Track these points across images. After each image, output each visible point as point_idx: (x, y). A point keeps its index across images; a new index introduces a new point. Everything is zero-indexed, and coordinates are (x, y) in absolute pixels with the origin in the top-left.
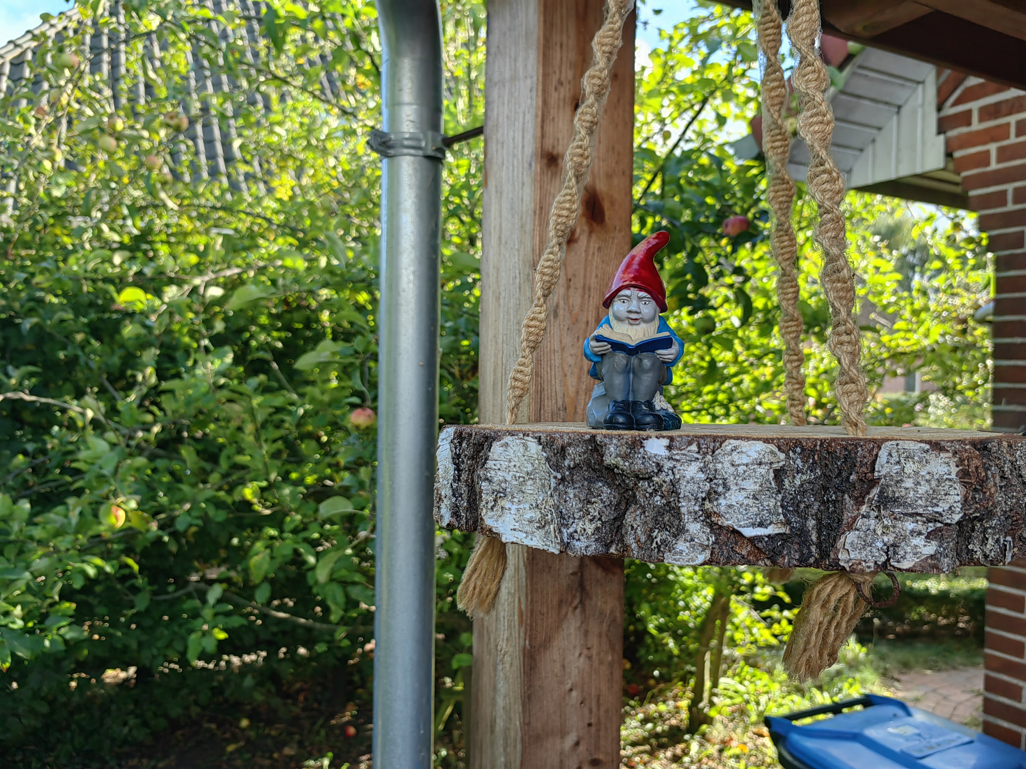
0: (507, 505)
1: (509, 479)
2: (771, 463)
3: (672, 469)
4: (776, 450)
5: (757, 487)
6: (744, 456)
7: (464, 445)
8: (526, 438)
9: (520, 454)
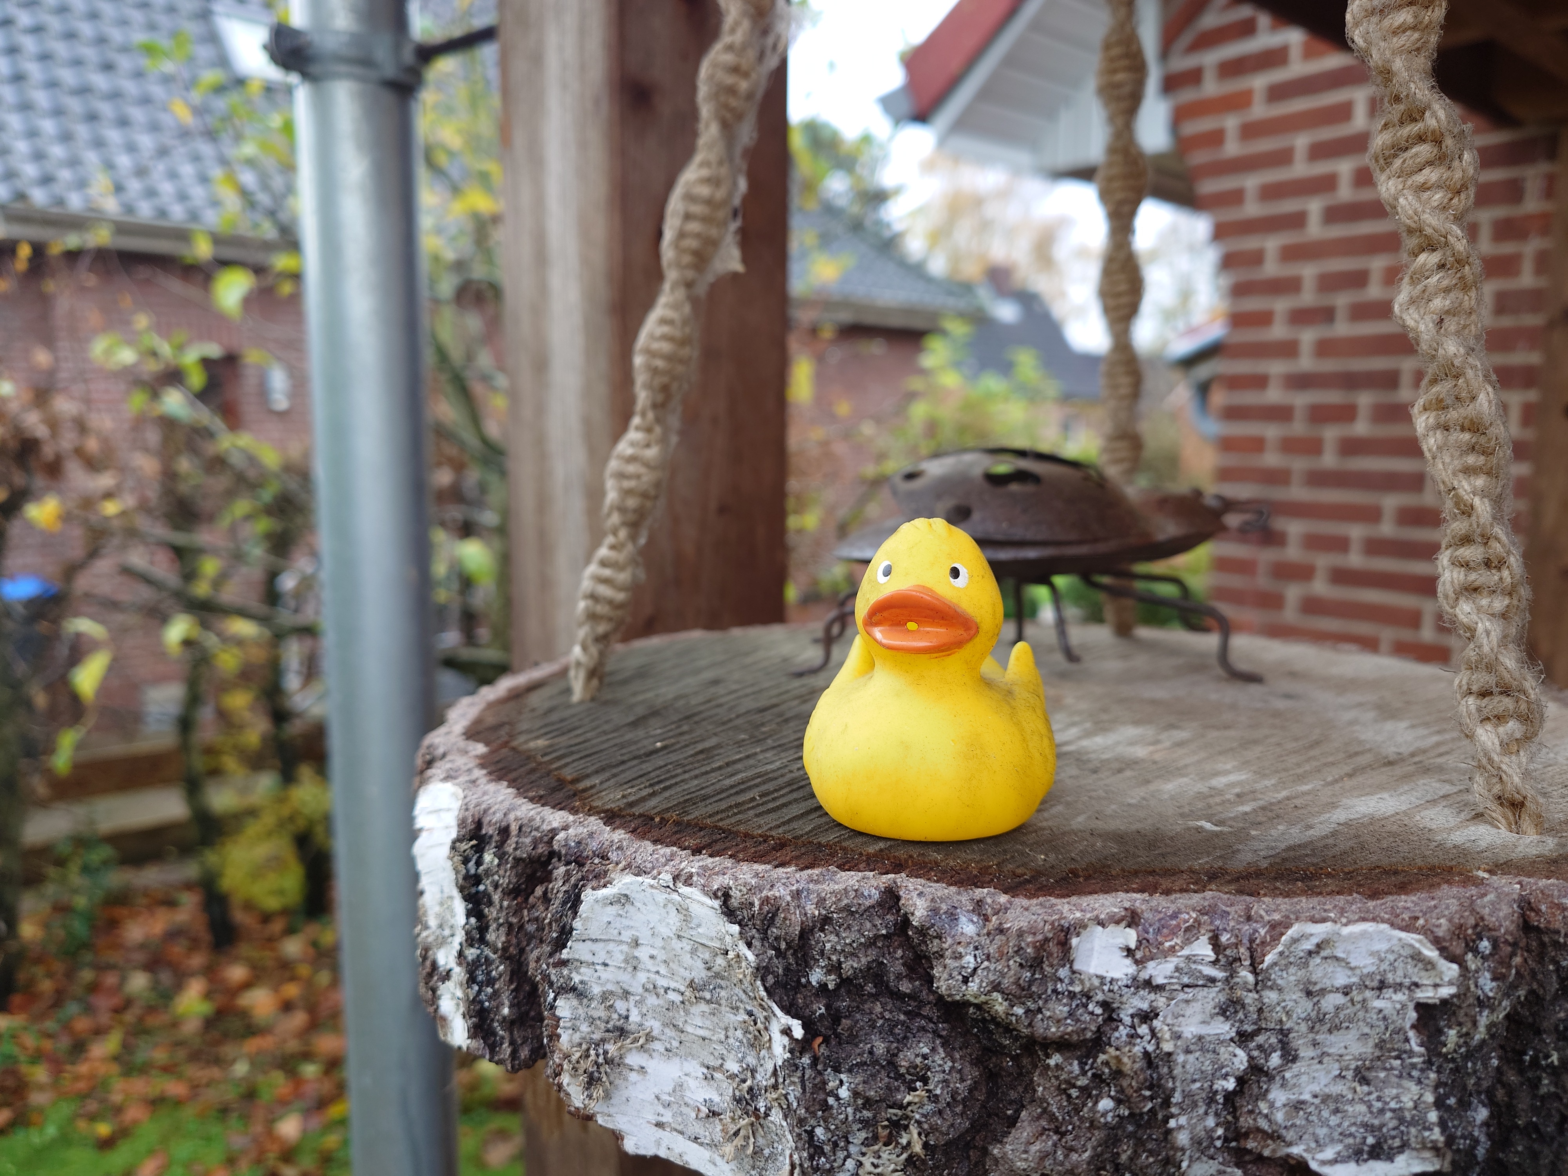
0: (636, 1059)
2: (1414, 986)
3: (1147, 1017)
4: (1431, 953)
6: (1339, 968)
7: (488, 857)
8: (684, 889)
9: (666, 931)
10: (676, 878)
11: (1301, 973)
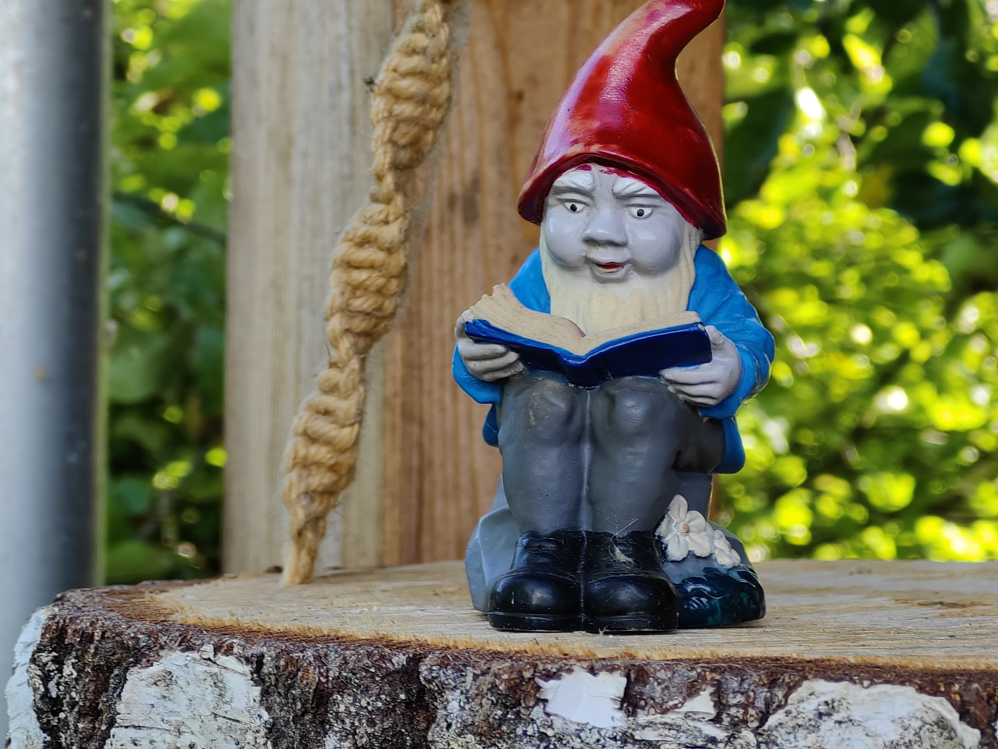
4: (954, 716)
8: (222, 659)
9: (205, 712)
10: (217, 649)
11: (812, 737)
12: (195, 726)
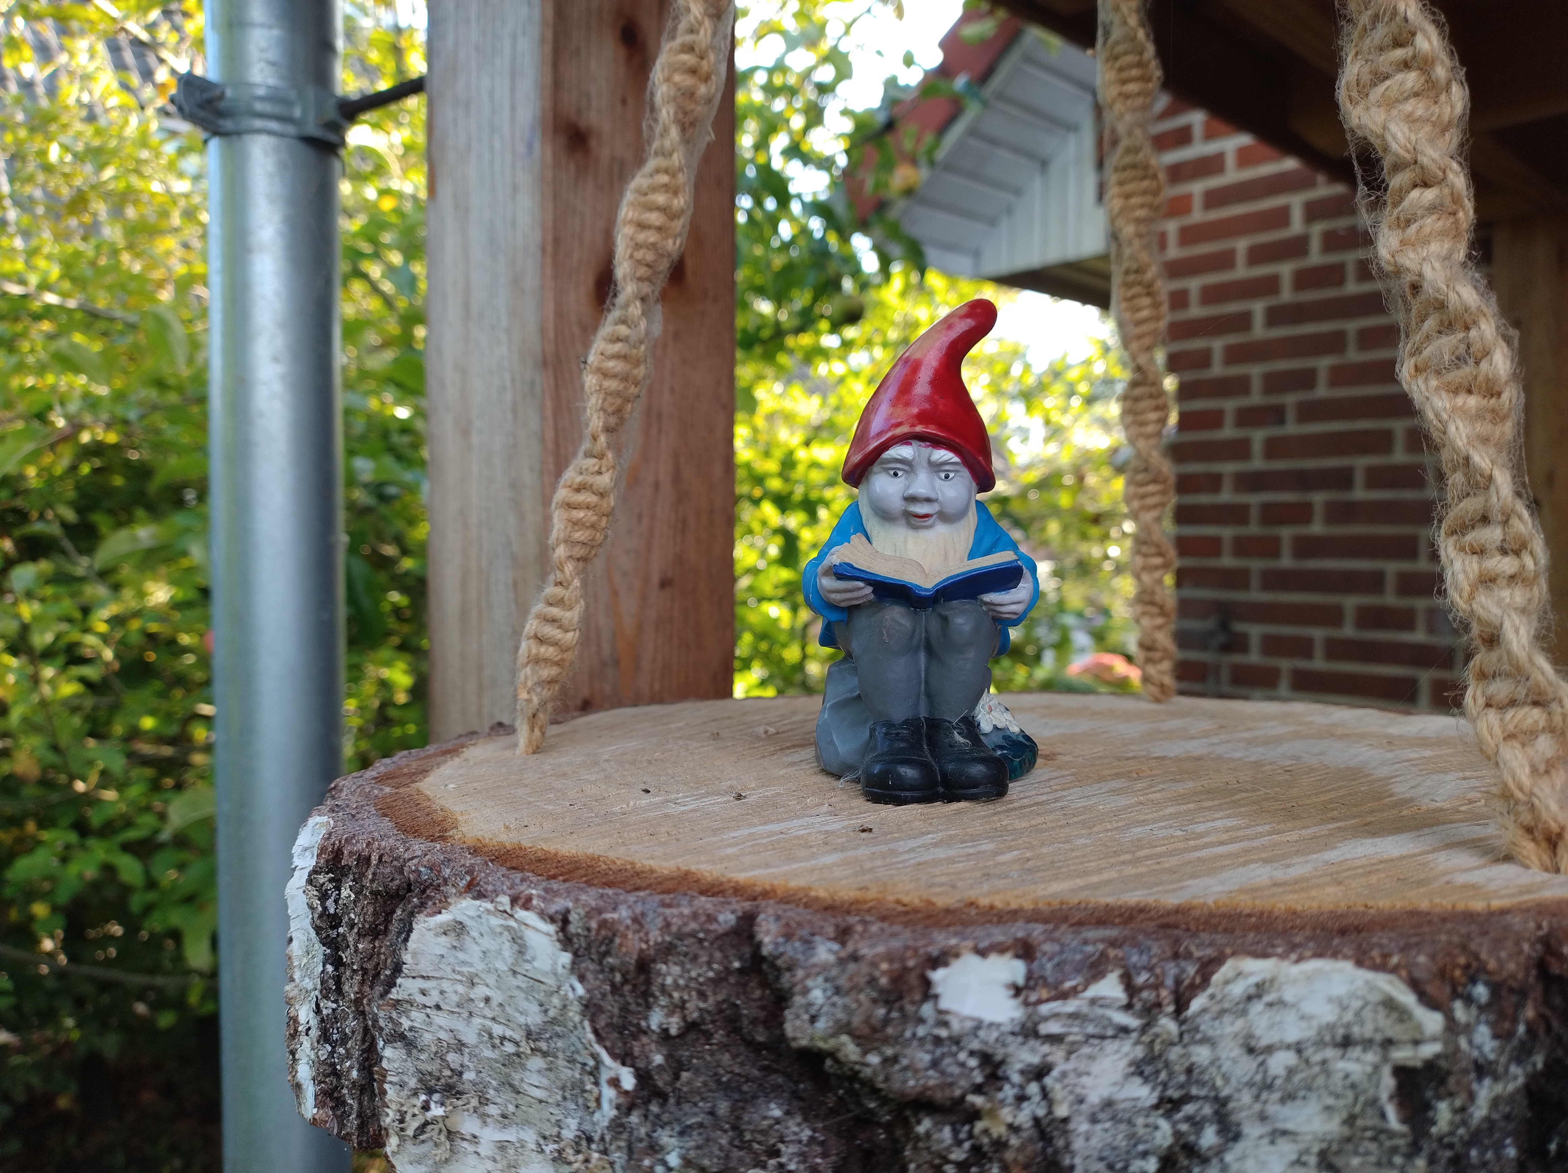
0: (468, 1125)
1: (470, 1037)
2: (1388, 1043)
4: (1407, 998)
5: (1333, 1127)
6: (1289, 1017)
7: (346, 892)
8: (521, 914)
9: (501, 966)
10: (514, 901)
11: (1240, 1024)
12: (491, 979)
